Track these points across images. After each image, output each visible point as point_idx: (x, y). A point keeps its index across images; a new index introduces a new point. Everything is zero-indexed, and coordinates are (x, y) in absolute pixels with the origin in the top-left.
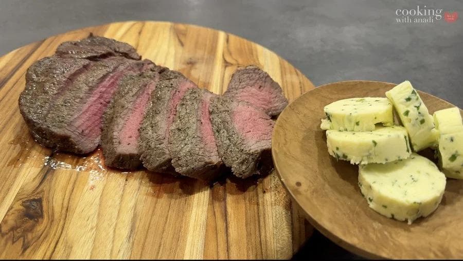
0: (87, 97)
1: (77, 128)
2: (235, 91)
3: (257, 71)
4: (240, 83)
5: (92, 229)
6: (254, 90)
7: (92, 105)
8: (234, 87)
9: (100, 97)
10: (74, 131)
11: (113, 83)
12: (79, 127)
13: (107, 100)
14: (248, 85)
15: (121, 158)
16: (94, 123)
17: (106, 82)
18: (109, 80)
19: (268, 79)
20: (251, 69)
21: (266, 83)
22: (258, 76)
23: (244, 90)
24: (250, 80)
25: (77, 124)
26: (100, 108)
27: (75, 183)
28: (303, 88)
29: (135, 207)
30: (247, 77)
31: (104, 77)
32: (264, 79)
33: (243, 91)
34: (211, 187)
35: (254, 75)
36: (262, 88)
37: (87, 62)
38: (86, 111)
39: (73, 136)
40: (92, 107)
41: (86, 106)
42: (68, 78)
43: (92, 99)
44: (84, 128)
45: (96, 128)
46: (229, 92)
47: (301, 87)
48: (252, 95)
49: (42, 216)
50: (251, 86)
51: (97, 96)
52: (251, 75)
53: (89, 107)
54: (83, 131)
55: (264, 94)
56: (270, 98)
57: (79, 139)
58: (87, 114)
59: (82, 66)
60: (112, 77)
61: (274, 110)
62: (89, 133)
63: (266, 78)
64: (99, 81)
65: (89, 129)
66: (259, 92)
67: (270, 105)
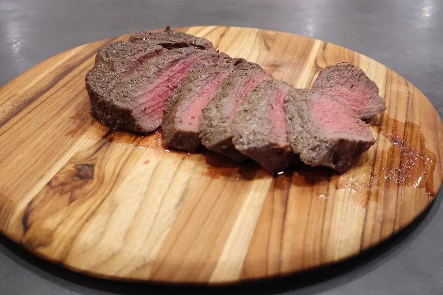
0: (155, 78)
1: (140, 105)
2: (321, 90)
3: (349, 68)
4: (328, 81)
5: (140, 194)
6: (344, 89)
7: (158, 87)
8: (320, 84)
9: (168, 80)
10: (137, 107)
11: (183, 69)
12: (142, 104)
13: (175, 85)
14: (337, 83)
15: (180, 135)
16: (158, 104)
17: (176, 67)
18: (180, 66)
19: (362, 77)
20: (343, 66)
21: (360, 82)
22: (350, 74)
23: (332, 89)
24: (341, 78)
25: (141, 101)
26: (167, 91)
27: (129, 156)
28: (411, 99)
29: (188, 182)
30: (338, 75)
31: (176, 61)
32: (357, 77)
33: (330, 91)
34: (275, 176)
35: (346, 74)
36: (354, 87)
37: (161, 47)
38: (152, 91)
39: (135, 112)
42: (138, 60)
43: (159, 81)
44: (147, 106)
45: (159, 110)
48: (341, 95)
49: (92, 178)
50: (341, 85)
51: (166, 79)
52: (342, 72)
53: (155, 88)
54: (145, 109)
55: (356, 93)
56: (362, 99)
57: (140, 116)
58: (152, 94)
59: (154, 51)
60: (184, 63)
61: (366, 113)
62: (151, 113)
63: (360, 76)
64: (170, 64)
65: (152, 109)
66: (350, 92)
67: (362, 107)
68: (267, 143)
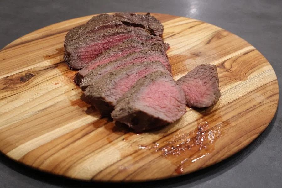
0: (98, 40)
1: (78, 53)
2: (189, 78)
3: (211, 69)
4: (196, 74)
6: (200, 83)
7: (97, 45)
8: (190, 75)
9: (105, 43)
10: (76, 53)
11: (120, 39)
12: (80, 52)
13: (108, 47)
14: (199, 77)
16: (91, 55)
17: (117, 37)
18: (119, 37)
21: (210, 82)
22: (209, 74)
23: (195, 80)
24: (203, 75)
25: (80, 50)
26: (101, 49)
27: (55, 77)
28: (256, 107)
30: (203, 72)
31: (118, 33)
33: (193, 81)
36: (206, 84)
37: (122, 23)
38: (91, 47)
39: (73, 55)
40: (97, 46)
41: (93, 44)
42: (100, 27)
43: (100, 42)
44: (82, 54)
46: (185, 77)
47: (255, 106)
48: (196, 86)
50: (201, 79)
52: (206, 70)
53: (95, 45)
54: (80, 55)
55: (203, 89)
56: (204, 94)
57: (75, 58)
58: (90, 49)
59: (114, 24)
60: (122, 36)
61: (200, 103)
62: (83, 59)
63: (213, 78)
64: (113, 34)
65: (85, 57)
66: (202, 86)
67: (201, 99)
68: (99, 96)
